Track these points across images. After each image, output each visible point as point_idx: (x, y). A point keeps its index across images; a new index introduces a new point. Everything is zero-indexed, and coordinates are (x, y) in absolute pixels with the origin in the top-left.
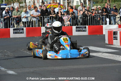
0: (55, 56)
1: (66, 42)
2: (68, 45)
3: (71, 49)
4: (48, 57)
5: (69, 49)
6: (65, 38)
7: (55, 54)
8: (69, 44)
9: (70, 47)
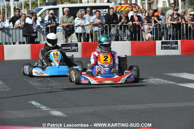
0: (41, 73)
1: (55, 58)
2: (57, 61)
3: (60, 65)
4: (34, 74)
5: (57, 65)
6: (56, 52)
7: (41, 70)
8: (59, 59)
9: (60, 64)
